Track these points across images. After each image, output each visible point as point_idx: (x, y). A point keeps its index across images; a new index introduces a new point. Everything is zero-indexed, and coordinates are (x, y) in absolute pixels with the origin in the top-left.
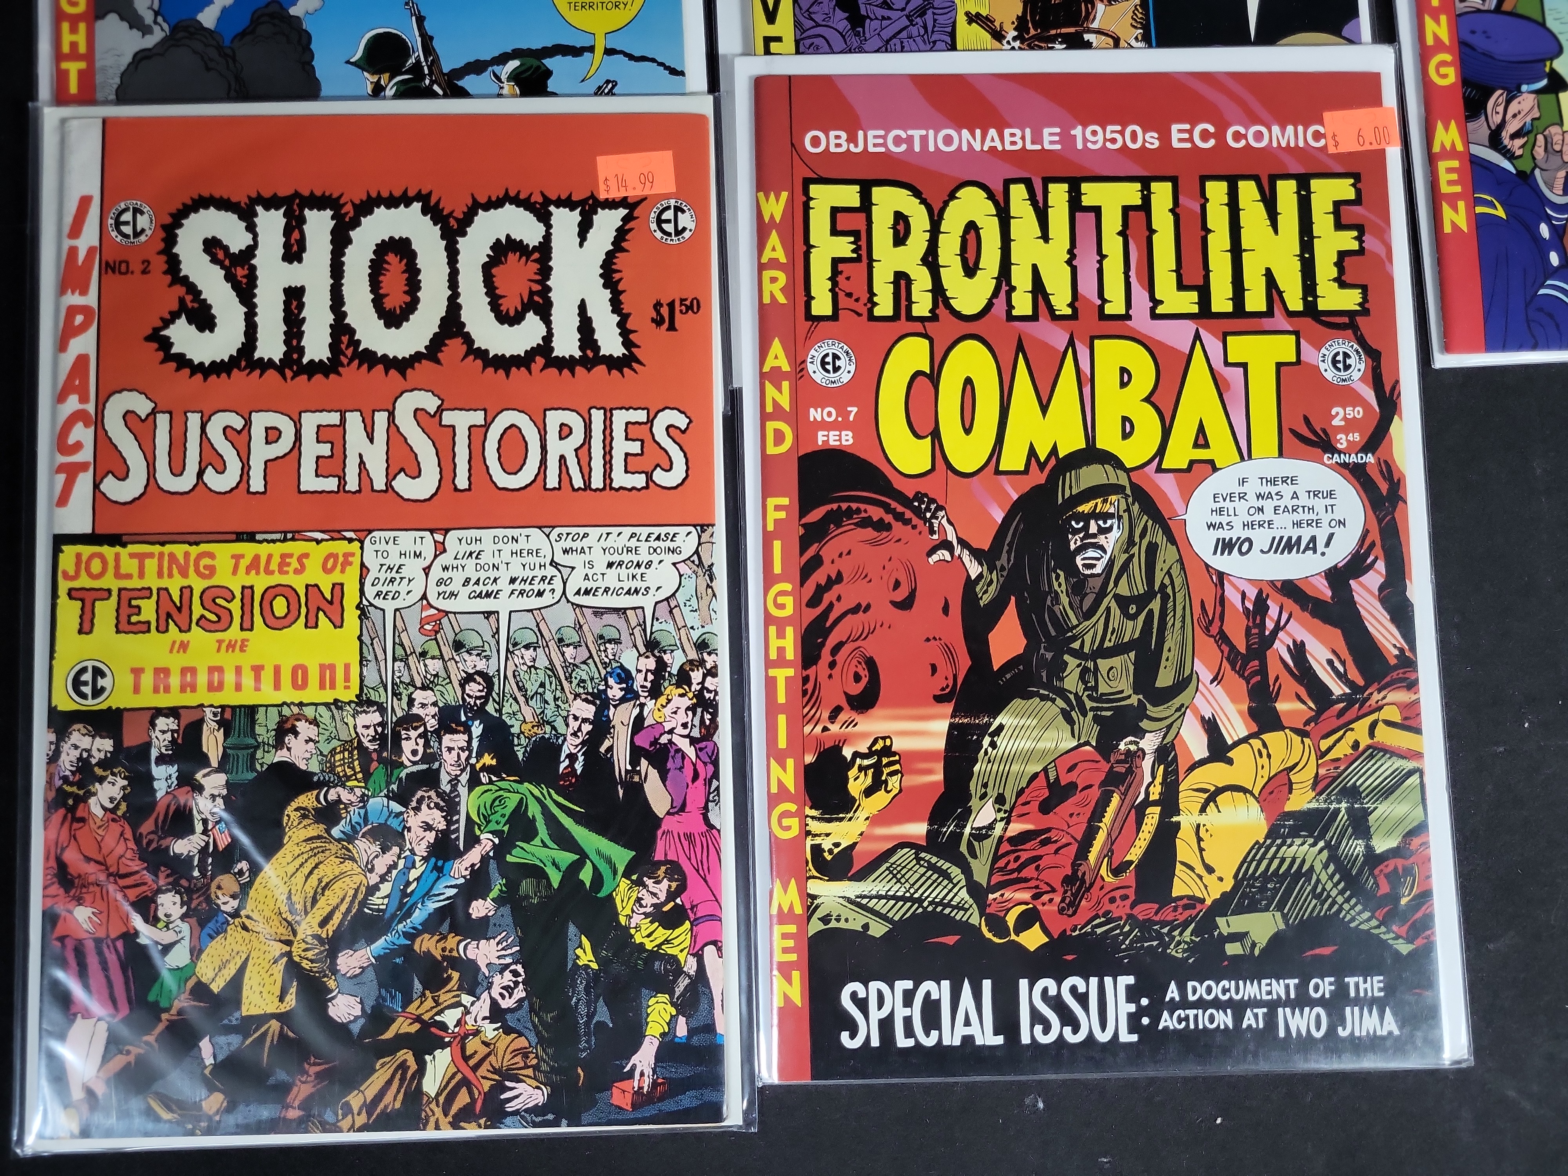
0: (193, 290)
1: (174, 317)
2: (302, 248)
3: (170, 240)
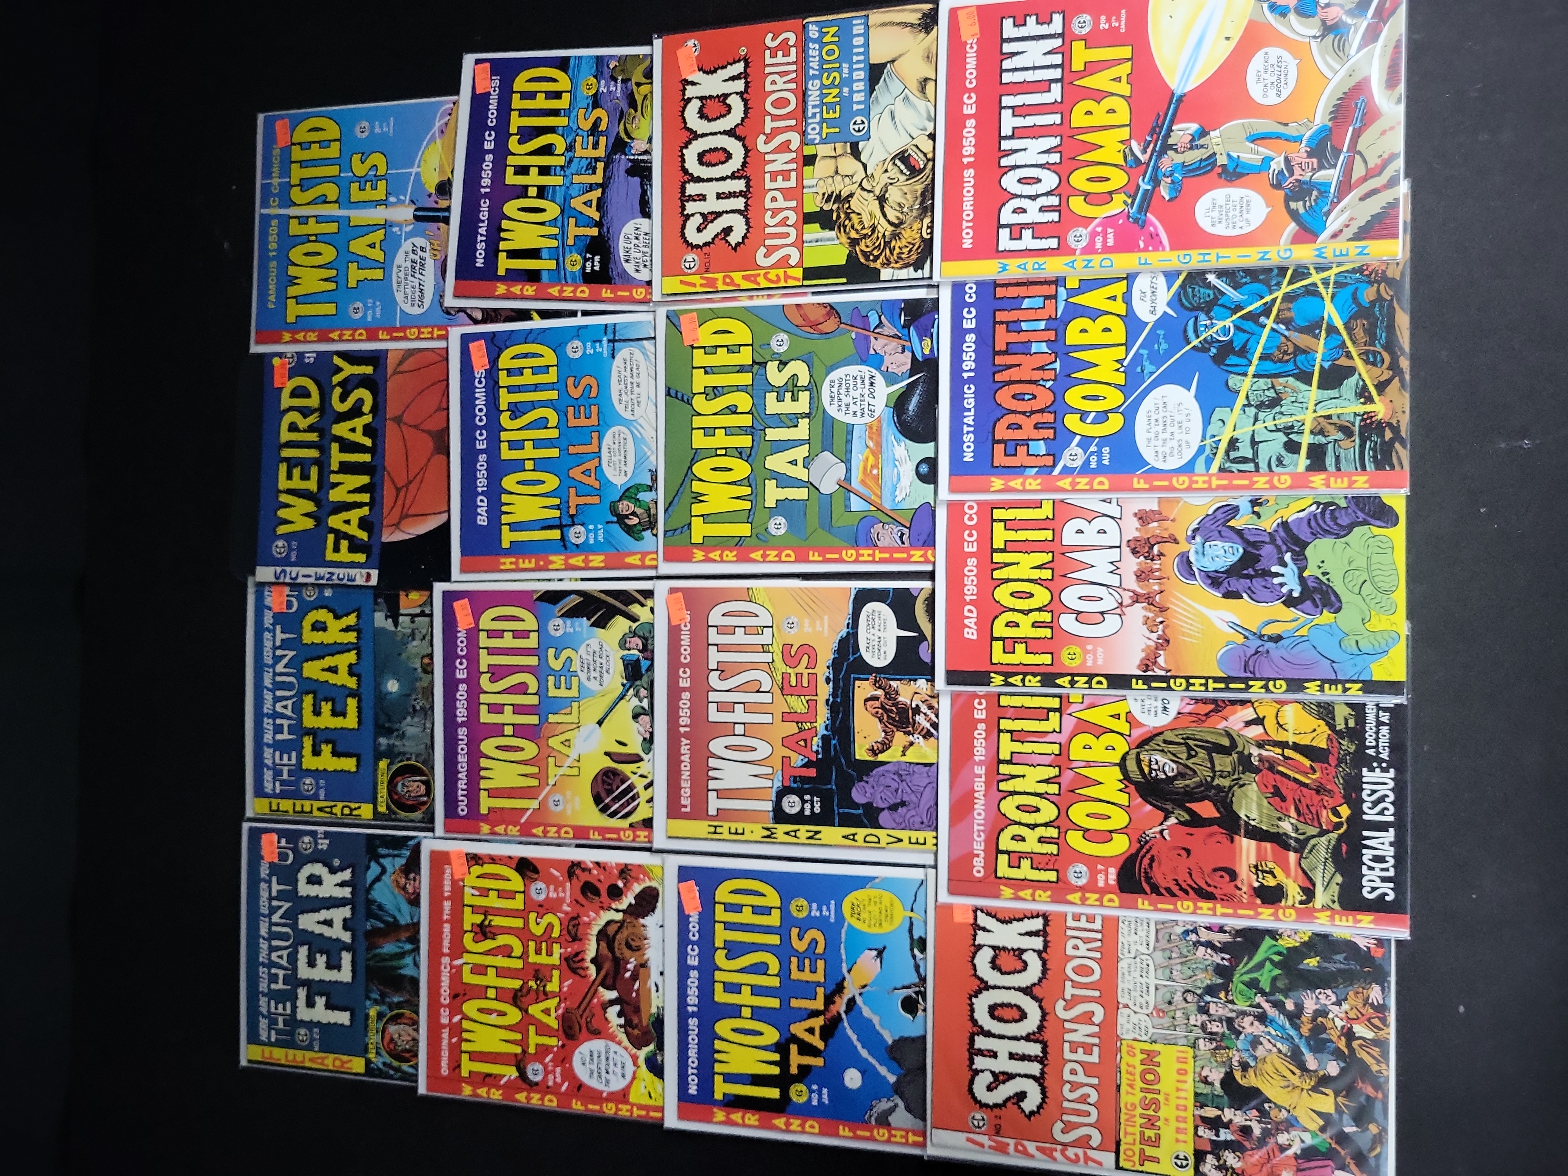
0: (1009, 1099)
1: (1020, 1107)
2: (992, 1051)
3: (986, 1106)
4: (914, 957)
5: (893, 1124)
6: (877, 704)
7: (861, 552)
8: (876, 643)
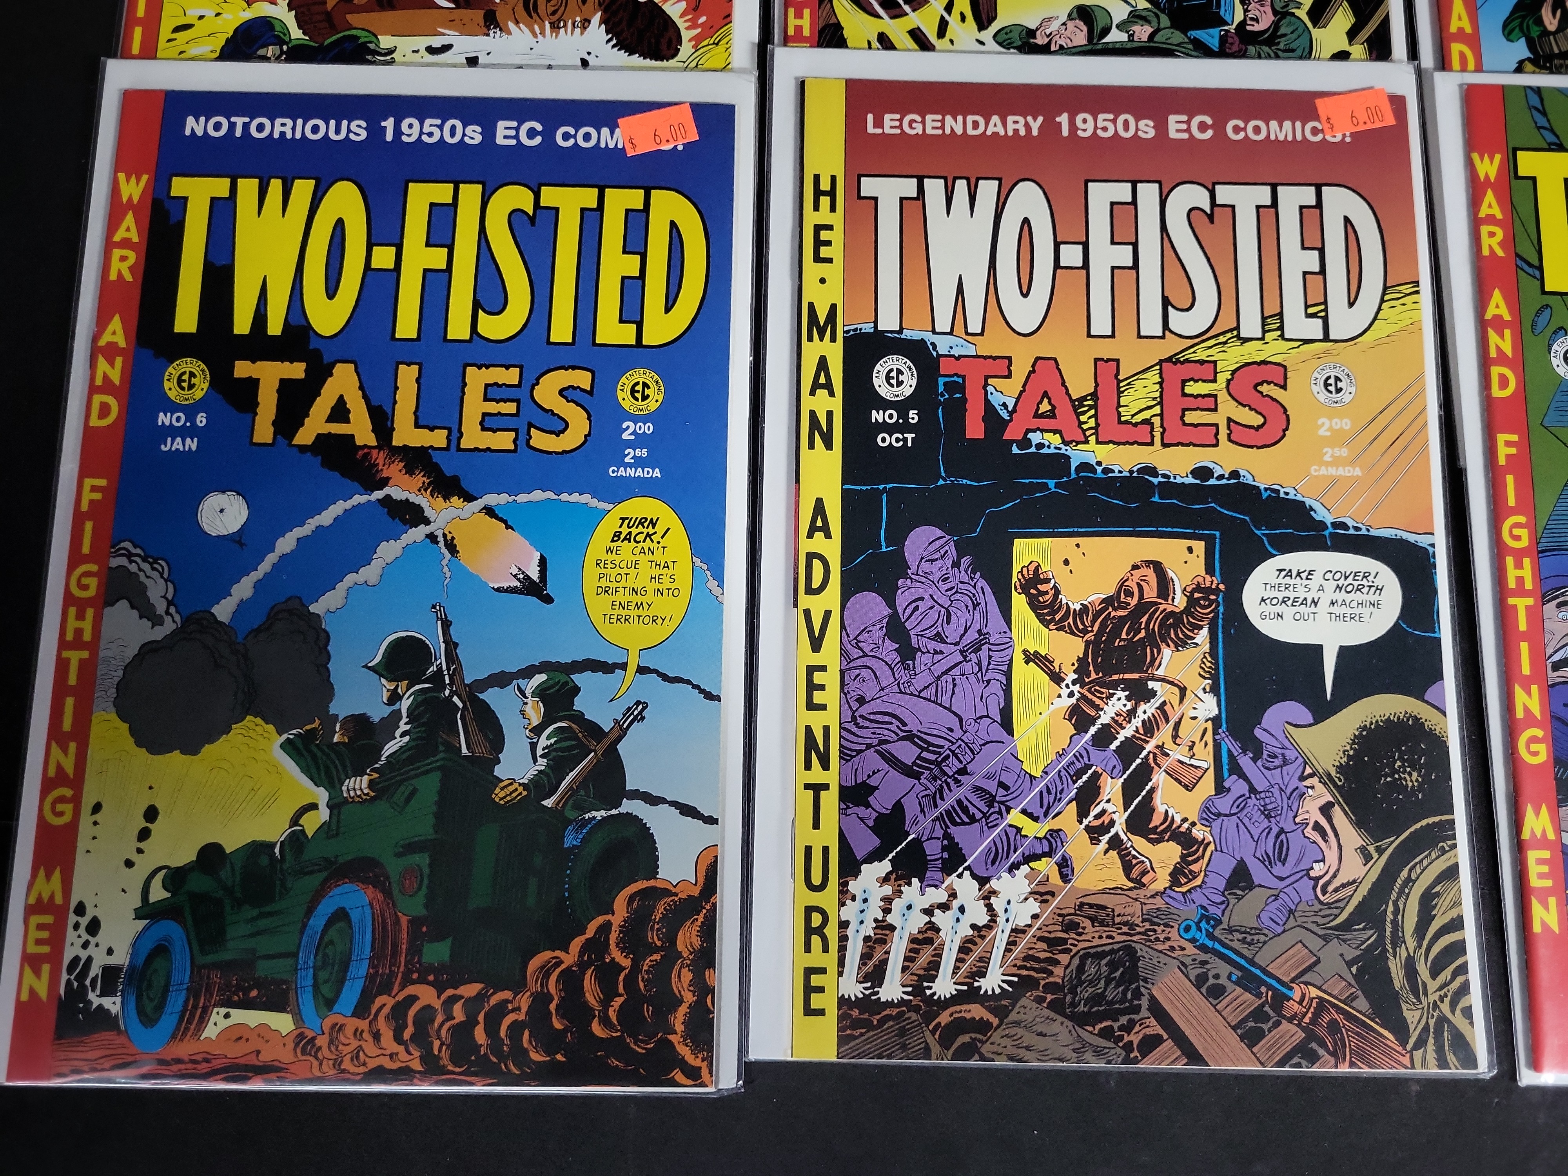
4: (528, 672)
5: (108, 611)
6: (1151, 593)
7: (1527, 562)
8: (1301, 594)
